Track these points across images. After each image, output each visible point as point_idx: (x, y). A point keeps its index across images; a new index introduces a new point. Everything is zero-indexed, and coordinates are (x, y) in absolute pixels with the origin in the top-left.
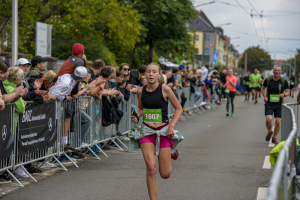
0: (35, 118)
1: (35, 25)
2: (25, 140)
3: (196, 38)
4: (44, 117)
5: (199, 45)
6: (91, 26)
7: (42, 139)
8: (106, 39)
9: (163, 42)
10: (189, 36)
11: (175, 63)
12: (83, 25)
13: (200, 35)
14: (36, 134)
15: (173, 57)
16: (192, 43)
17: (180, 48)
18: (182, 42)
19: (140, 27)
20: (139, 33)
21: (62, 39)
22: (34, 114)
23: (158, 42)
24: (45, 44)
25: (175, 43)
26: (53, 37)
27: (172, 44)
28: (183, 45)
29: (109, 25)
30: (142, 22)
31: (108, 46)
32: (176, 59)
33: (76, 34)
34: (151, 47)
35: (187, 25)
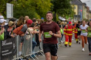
0: (7, 44)
1: (6, 4)
2: (3, 53)
3: (74, 8)
4: (11, 43)
5: (76, 11)
6: (30, 4)
7: (11, 53)
8: (36, 9)
9: (60, 10)
10: (72, 7)
11: (66, 18)
12: (26, 4)
13: (76, 6)
14: (8, 51)
15: (65, 16)
16: (73, 10)
17: (68, 12)
18: (69, 10)
19: (51, 4)
20: (50, 7)
21: (18, 10)
22: (7, 42)
23: (58, 10)
24: (10, 12)
25: (66, 10)
26: (14, 9)
27: (64, 11)
28: (69, 11)
29: (37, 4)
30: (51, 2)
31: (37, 12)
32: (66, 17)
33: (23, 8)
34: (55, 12)
35: (71, 2)
